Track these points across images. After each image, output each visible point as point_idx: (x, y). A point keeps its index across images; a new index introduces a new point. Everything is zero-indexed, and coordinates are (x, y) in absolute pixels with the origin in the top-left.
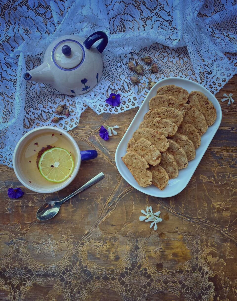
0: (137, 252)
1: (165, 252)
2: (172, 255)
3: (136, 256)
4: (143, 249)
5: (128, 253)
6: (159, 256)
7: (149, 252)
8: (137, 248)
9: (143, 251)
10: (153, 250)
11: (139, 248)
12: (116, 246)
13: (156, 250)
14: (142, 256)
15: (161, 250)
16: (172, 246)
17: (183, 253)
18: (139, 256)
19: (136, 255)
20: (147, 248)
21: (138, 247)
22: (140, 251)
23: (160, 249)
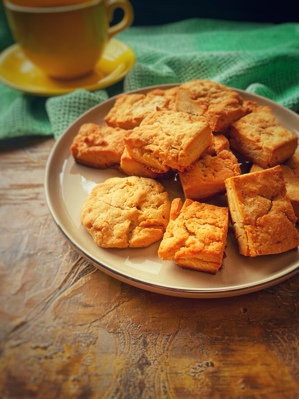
0: (142, 374)
1: (221, 374)
2: (244, 382)
3: (142, 386)
4: (159, 367)
5: (117, 377)
6: (207, 385)
7: (177, 374)
8: (143, 364)
9: (159, 371)
10: (187, 369)
11: (148, 364)
12: (87, 358)
13: (195, 369)
14: (157, 386)
15: (211, 369)
16: (239, 358)
17: (272, 377)
18: (147, 386)
19: (140, 383)
20: (170, 363)
21: (146, 360)
22: (152, 373)
23: (207, 364)
